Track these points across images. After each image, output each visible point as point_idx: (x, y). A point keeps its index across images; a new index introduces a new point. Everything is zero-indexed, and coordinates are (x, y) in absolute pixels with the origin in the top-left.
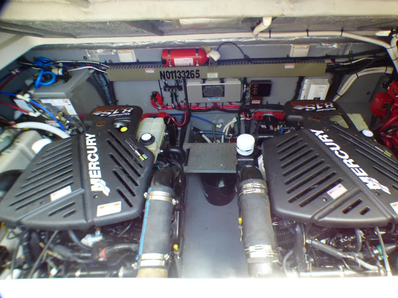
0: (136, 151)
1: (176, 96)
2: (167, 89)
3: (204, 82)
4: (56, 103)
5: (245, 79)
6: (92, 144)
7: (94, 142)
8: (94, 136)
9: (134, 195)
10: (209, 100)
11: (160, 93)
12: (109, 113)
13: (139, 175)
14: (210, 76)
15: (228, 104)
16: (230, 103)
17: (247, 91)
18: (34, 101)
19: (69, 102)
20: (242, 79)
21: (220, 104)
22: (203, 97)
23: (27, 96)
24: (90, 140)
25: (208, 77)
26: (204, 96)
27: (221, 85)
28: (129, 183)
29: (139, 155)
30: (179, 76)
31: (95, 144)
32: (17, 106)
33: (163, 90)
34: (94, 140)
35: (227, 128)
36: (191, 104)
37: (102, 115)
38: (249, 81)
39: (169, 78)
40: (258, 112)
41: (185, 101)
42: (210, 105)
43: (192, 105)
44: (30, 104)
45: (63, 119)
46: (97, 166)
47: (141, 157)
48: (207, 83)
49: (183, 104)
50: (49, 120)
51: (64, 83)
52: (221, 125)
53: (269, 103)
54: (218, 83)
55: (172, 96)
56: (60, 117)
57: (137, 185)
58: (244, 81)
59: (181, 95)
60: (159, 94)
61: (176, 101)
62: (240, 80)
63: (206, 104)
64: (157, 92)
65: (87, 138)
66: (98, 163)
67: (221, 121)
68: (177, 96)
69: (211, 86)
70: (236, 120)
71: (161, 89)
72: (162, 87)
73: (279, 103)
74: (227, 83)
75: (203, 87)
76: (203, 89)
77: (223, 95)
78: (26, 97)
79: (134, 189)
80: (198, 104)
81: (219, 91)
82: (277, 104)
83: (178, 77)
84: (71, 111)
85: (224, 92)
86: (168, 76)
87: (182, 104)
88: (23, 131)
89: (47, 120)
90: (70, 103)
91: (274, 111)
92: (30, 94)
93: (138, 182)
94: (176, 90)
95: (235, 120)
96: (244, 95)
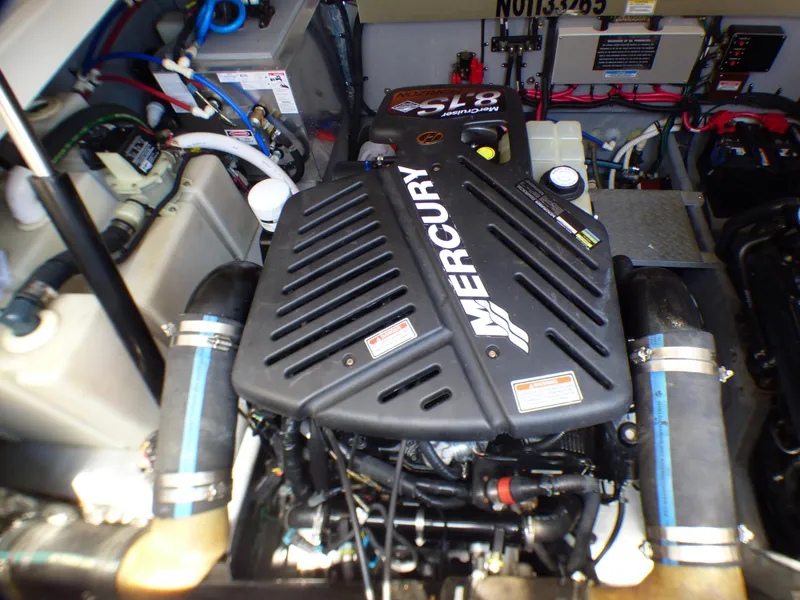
0: (559, 218)
1: (520, 65)
2: (503, 44)
3: (604, 28)
4: (253, 82)
5: (718, 19)
6: (425, 195)
7: (429, 190)
8: (424, 173)
9: (603, 354)
10: (608, 76)
11: (479, 56)
12: (440, 107)
13: (597, 294)
14: (632, 9)
15: (650, 89)
16: (656, 87)
17: (711, 56)
18: (199, 75)
19: (285, 80)
20: (709, 21)
21: (628, 90)
22: (595, 68)
23: (184, 62)
24: (416, 184)
25: (628, 11)
26: (597, 66)
27: (651, 37)
28: (576, 317)
29: (575, 231)
30: (549, 8)
31: (435, 196)
32: (159, 89)
33: (488, 49)
34: (429, 184)
35: (627, 149)
36: (552, 86)
37: (419, 113)
38: (725, 25)
39: (518, 14)
40: (721, 112)
41: (538, 80)
42: (601, 92)
43: (556, 90)
44: (190, 85)
45: (267, 125)
46: (464, 261)
47: (579, 236)
48: (613, 30)
49: (532, 86)
50: (234, 128)
51: (261, 27)
52: (613, 144)
53: (754, 90)
54: (640, 30)
55: (508, 66)
56: (261, 121)
57: (600, 322)
58: (713, 27)
59: (533, 61)
60: (476, 60)
61: (518, 77)
62: (702, 23)
63: (592, 88)
64: (471, 54)
65: (407, 180)
66: (464, 253)
67: (614, 132)
68: (523, 65)
69: (624, 37)
70: (656, 133)
71: (483, 45)
72: (488, 40)
73: (779, 92)
74: (668, 30)
75: (603, 40)
76: (600, 45)
77: (648, 65)
78: (183, 66)
79: (598, 334)
80: (572, 87)
81: (641, 53)
82: (774, 92)
83: (545, 9)
84: (287, 103)
85: (654, 54)
86: (518, 8)
87: (529, 87)
88: (190, 154)
89: (231, 127)
90: (287, 84)
91: (761, 111)
92: (189, 56)
93: (600, 313)
94: (526, 49)
95: (652, 131)
96: (700, 66)
